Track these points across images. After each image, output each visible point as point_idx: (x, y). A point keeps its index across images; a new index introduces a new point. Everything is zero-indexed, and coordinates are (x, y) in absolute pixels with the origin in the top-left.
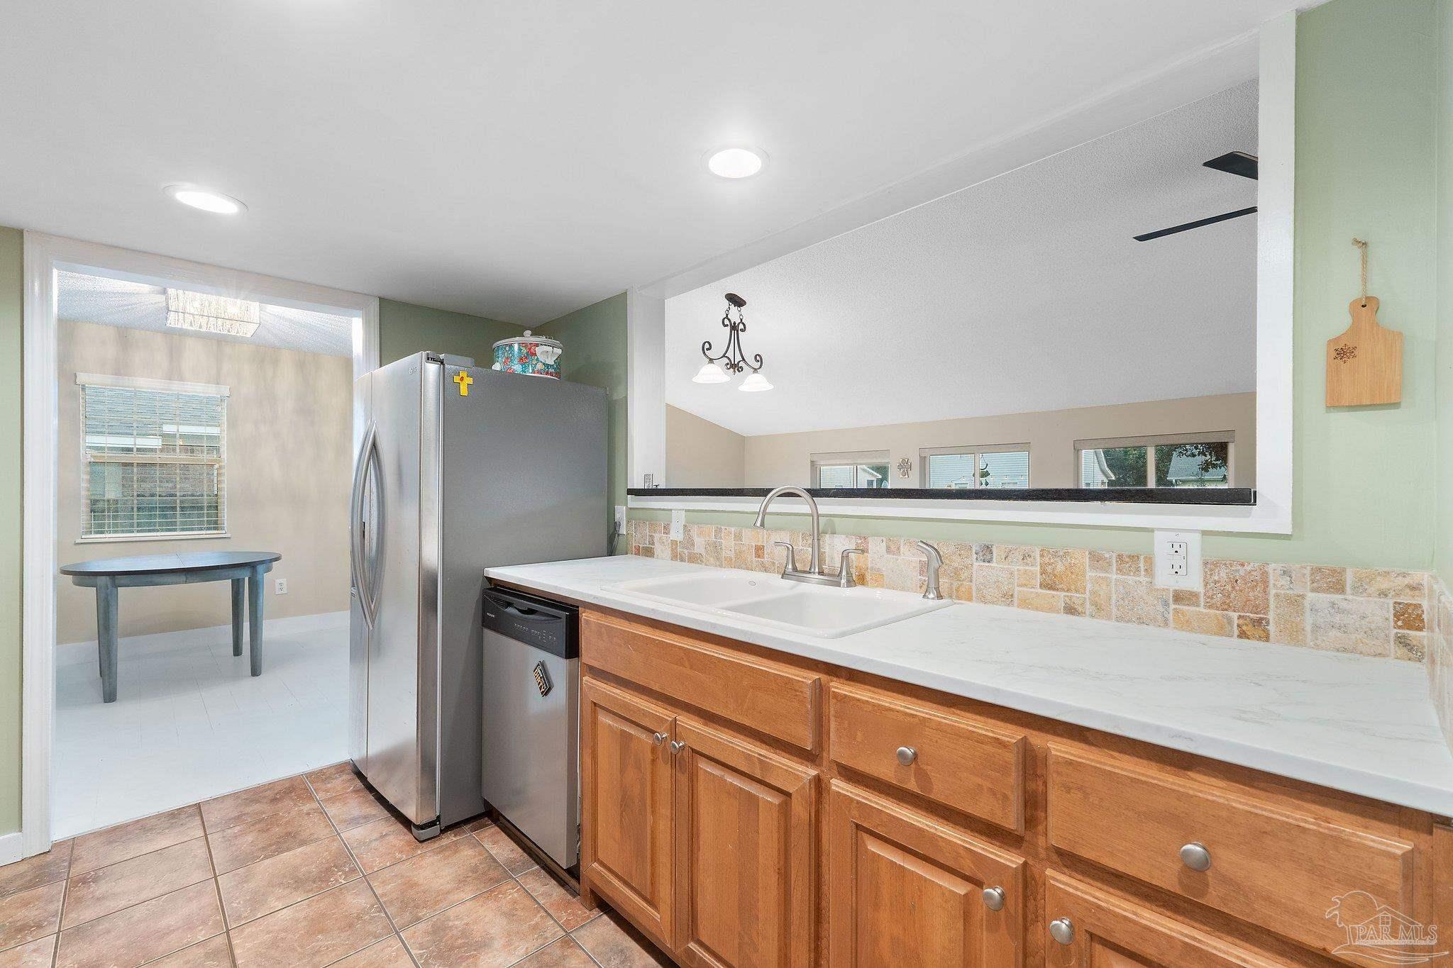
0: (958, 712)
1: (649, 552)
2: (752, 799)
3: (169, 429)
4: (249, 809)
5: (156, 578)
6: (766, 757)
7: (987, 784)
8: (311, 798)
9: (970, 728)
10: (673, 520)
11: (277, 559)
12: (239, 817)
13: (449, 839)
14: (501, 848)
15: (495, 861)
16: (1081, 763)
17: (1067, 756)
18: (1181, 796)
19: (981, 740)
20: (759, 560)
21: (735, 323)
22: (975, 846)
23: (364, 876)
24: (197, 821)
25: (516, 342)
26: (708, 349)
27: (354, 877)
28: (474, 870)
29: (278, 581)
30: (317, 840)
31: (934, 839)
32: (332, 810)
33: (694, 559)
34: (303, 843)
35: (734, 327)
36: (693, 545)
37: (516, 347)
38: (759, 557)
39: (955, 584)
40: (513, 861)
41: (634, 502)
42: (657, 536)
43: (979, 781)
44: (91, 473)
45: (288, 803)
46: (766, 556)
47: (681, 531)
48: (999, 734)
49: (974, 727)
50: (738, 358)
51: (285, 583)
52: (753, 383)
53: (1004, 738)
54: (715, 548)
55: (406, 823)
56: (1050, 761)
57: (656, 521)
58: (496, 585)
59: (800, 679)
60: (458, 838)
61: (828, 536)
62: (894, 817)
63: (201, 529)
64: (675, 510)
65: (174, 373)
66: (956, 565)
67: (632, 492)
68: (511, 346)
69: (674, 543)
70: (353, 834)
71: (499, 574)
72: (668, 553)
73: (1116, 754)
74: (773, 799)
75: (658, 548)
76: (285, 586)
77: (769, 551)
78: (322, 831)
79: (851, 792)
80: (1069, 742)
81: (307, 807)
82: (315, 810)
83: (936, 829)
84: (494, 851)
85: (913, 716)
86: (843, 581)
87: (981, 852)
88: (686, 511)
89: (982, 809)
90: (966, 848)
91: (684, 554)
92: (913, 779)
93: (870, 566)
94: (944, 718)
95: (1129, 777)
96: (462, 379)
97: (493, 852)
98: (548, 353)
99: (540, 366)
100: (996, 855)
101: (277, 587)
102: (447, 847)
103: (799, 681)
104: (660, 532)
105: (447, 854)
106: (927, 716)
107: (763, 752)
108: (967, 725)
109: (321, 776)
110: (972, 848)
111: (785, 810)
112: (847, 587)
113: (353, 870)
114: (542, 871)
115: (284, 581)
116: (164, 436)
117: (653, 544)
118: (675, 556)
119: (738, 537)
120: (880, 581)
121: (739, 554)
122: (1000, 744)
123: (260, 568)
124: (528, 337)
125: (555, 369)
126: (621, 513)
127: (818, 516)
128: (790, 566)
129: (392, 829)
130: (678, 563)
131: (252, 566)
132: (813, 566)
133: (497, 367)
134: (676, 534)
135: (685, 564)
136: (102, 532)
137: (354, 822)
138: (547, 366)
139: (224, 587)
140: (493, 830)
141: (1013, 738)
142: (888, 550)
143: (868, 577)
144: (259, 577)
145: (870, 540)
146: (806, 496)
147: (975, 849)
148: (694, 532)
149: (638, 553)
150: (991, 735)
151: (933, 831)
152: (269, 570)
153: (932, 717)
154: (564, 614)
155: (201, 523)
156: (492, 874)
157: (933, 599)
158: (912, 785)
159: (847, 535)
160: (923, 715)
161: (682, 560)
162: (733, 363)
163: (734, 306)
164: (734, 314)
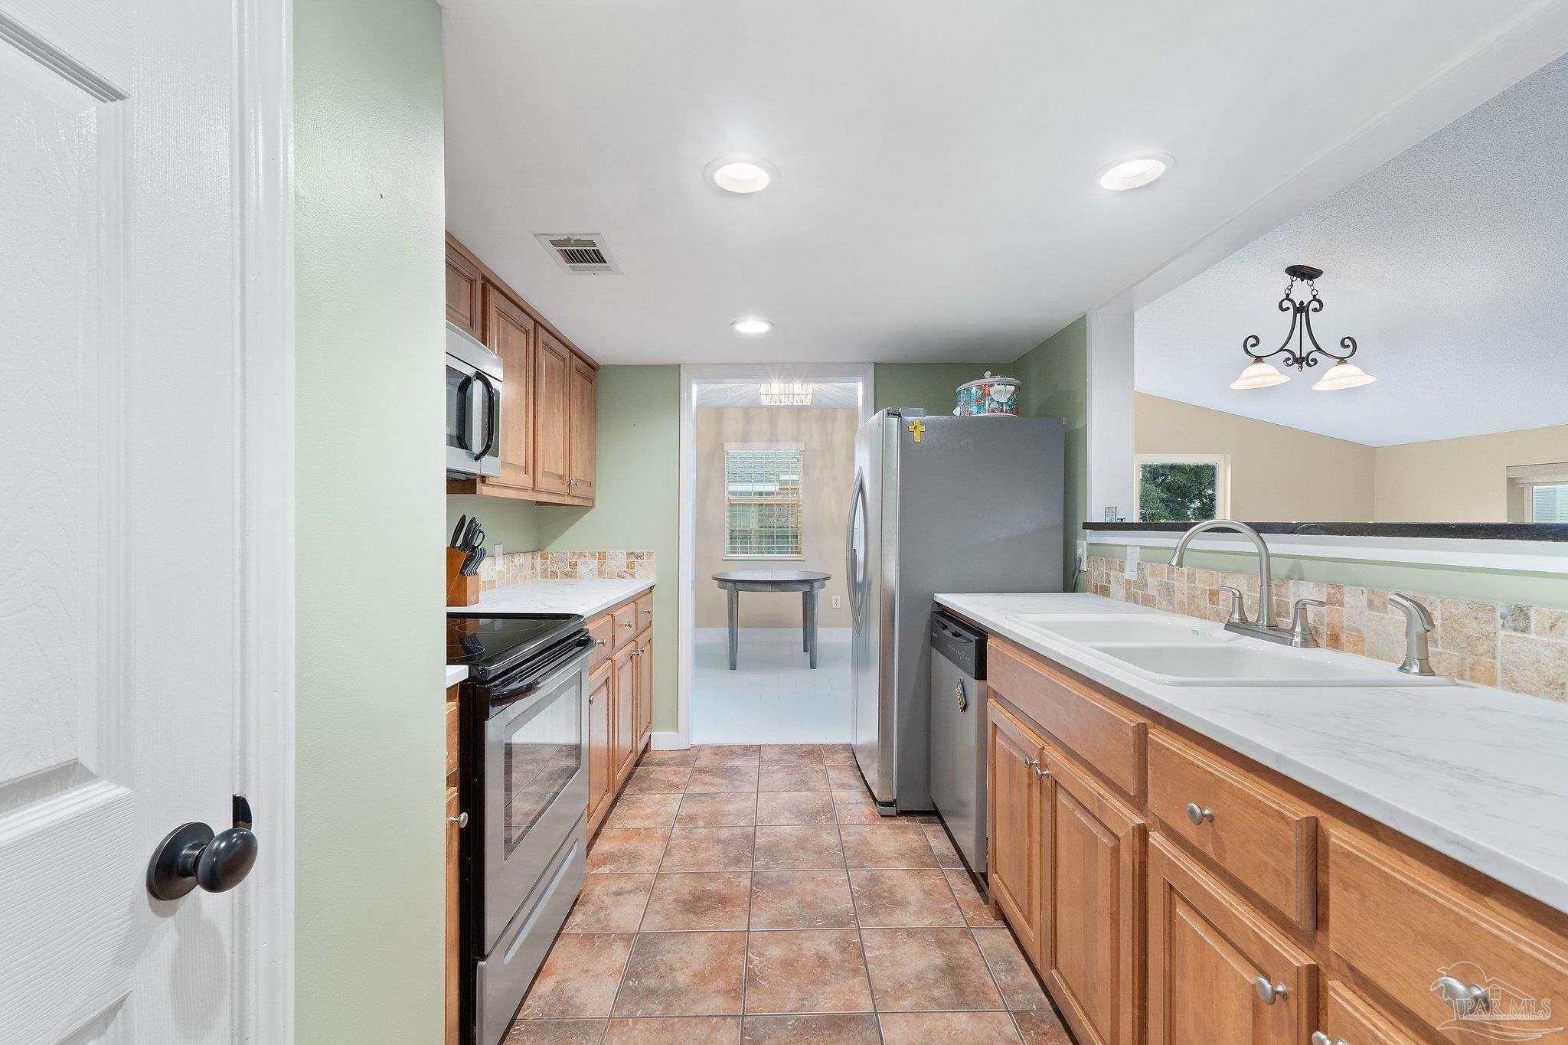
0: (1256, 779)
1: (1104, 591)
2: (1094, 840)
3: (783, 477)
4: (785, 757)
5: (757, 587)
6: (1103, 798)
7: (1272, 863)
8: (821, 762)
9: (1259, 797)
10: (1128, 557)
11: (828, 578)
12: (778, 761)
13: (902, 822)
14: (940, 844)
15: (931, 850)
16: (1358, 857)
17: (1346, 847)
18: (1460, 921)
19: (1267, 811)
20: (1214, 606)
21: (1302, 303)
22: (1264, 932)
23: (838, 824)
24: (757, 756)
25: (974, 387)
26: (1253, 346)
27: (831, 823)
28: (913, 851)
29: (834, 597)
30: (816, 790)
31: (1228, 915)
32: (832, 774)
33: (1148, 601)
34: (809, 789)
35: (1301, 309)
36: (1146, 585)
37: (974, 390)
38: (1213, 603)
39: (1469, 660)
40: (946, 857)
41: (1093, 537)
42: (1112, 573)
43: (1265, 858)
44: (730, 511)
45: (807, 761)
46: (1221, 603)
47: (1135, 570)
48: (1283, 808)
49: (1264, 796)
50: (1308, 346)
51: (839, 599)
52: (1335, 377)
53: (1288, 814)
54: (1168, 590)
55: (875, 799)
56: (1331, 848)
57: (1113, 557)
58: (944, 610)
59: (1127, 721)
60: (909, 823)
61: (1291, 582)
62: (1196, 882)
63: (787, 553)
64: (1130, 546)
65: (773, 438)
66: (1470, 632)
67: (1088, 526)
68: (968, 390)
69: (1128, 582)
70: (839, 794)
71: (945, 601)
72: (1123, 592)
73: (1407, 858)
74: (1106, 841)
75: (1114, 588)
76: (839, 602)
77: (1224, 598)
78: (821, 786)
79: (1165, 848)
80: (1358, 833)
81: (817, 767)
82: (822, 771)
83: (1232, 905)
84: (933, 842)
85: (1211, 774)
86: (1297, 639)
87: (1267, 939)
88: (1141, 547)
89: (1267, 890)
90: (1254, 931)
91: (1138, 596)
92: (1210, 845)
93: (1345, 624)
94: (1237, 781)
95: (1406, 885)
96: (915, 428)
97: (932, 844)
98: (1001, 391)
99: (994, 405)
100: (1283, 949)
101: (834, 602)
102: (900, 827)
103: (1125, 723)
104: (1116, 570)
105: (897, 831)
106: (1223, 777)
107: (1103, 792)
108: (1258, 793)
109: (831, 749)
110: (1261, 934)
111: (1115, 851)
112: (1302, 646)
113: (832, 818)
114: (967, 874)
115: (838, 597)
116: (782, 482)
117: (1109, 582)
118: (1131, 598)
119: (1191, 579)
120: (1359, 645)
121: (1192, 598)
122: (1282, 818)
123: (816, 585)
124: (988, 378)
125: (1010, 406)
126: (1082, 549)
127: (1268, 556)
128: (1236, 616)
129: (865, 800)
130: (1131, 605)
131: (809, 582)
132: (1261, 618)
133: (957, 411)
134: (1130, 574)
135: (1139, 607)
136: (735, 553)
137: (844, 786)
138: (1002, 404)
139: (796, 597)
140: (938, 827)
141: (1296, 815)
142: (1371, 604)
143: (1344, 638)
144: (815, 592)
145: (1346, 589)
146: (1247, 531)
147: (1263, 936)
148: (1148, 572)
149: (1096, 592)
150: (1277, 807)
151: (1227, 905)
152: (822, 587)
153: (1227, 779)
154: (974, 638)
155: (788, 548)
156: (928, 860)
157: (1415, 674)
158: (1209, 850)
159: (1318, 581)
160: (1220, 775)
161: (1136, 602)
162: (1298, 356)
163: (1302, 281)
164: (1302, 291)
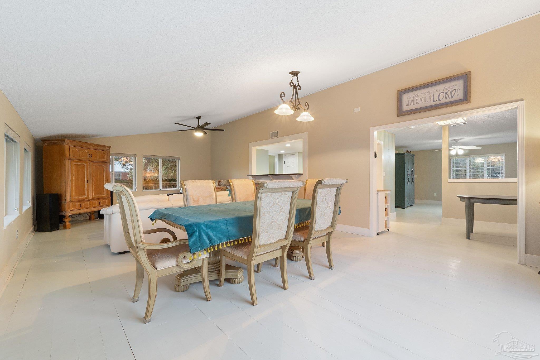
35: (295, 87)
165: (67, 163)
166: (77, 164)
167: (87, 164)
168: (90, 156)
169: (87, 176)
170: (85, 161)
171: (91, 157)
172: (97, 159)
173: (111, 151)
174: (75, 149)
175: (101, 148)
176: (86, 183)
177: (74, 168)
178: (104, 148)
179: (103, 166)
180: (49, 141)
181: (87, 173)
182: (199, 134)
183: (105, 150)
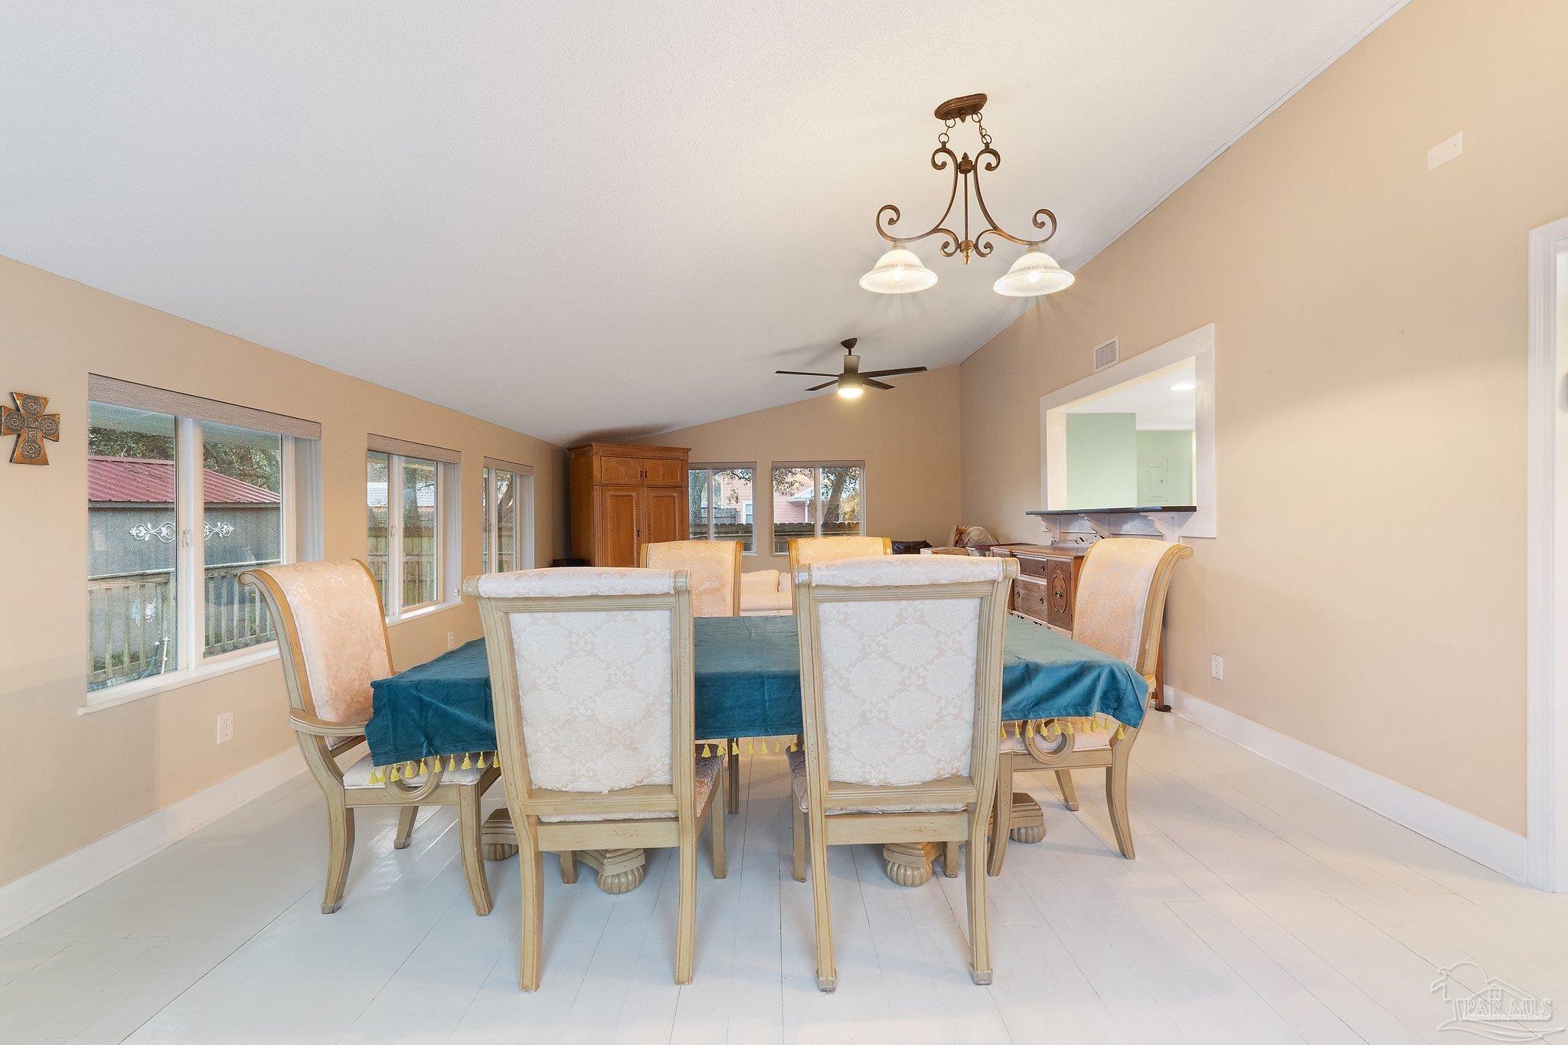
35: (965, 166)
162: (961, 239)
163: (963, 120)
164: (964, 136)
165: (597, 494)
166: (617, 496)
167: (638, 494)
168: (644, 474)
169: (638, 520)
170: (634, 487)
171: (646, 476)
172: (660, 481)
173: (692, 458)
174: (613, 461)
175: (665, 454)
176: (635, 534)
177: (609, 503)
178: (675, 455)
179: (673, 496)
180: (576, 449)
181: (638, 515)
182: (851, 393)
183: (677, 459)
